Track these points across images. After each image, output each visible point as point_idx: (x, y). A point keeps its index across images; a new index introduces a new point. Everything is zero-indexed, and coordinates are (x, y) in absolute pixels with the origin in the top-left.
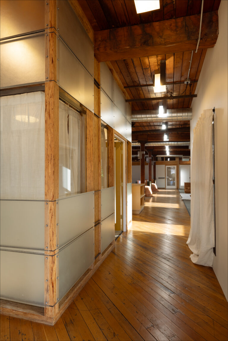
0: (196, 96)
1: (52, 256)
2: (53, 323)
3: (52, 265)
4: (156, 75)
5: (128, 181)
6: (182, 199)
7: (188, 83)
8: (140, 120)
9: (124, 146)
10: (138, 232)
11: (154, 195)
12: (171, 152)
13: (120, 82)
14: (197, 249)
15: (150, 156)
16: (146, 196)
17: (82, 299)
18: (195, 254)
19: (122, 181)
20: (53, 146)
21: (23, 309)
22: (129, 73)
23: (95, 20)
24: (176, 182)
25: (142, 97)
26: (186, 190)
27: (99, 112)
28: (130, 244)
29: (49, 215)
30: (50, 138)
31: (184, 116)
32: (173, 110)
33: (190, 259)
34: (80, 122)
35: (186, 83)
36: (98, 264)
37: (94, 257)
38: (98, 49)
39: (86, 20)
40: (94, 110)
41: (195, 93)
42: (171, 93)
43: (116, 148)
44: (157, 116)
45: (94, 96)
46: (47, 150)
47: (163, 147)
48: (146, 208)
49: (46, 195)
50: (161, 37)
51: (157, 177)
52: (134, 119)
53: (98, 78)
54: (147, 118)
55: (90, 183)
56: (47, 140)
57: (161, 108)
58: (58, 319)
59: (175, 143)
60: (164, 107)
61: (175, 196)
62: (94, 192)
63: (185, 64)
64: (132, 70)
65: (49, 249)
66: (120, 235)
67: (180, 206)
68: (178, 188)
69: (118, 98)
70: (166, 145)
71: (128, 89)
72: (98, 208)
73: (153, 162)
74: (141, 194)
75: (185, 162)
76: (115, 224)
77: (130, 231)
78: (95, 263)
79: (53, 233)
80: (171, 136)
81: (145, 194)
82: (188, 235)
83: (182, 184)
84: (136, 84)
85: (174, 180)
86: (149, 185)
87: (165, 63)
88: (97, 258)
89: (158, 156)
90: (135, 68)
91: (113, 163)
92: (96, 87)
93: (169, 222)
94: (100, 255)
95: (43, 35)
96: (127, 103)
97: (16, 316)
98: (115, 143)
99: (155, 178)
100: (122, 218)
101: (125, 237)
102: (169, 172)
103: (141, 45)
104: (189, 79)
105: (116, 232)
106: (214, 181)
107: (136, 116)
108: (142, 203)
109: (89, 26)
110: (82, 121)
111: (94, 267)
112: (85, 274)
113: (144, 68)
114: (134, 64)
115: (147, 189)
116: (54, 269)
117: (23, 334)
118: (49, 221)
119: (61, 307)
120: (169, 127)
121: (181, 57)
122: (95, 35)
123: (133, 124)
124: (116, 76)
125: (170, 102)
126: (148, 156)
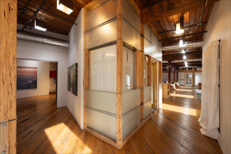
0: (206, 32)
1: (119, 118)
2: (120, 148)
3: (119, 122)
4: (177, 25)
5: (160, 82)
6: (197, 93)
7: (200, 25)
8: (167, 49)
9: (158, 64)
10: (166, 110)
11: (177, 90)
12: (189, 65)
13: (155, 32)
14: (206, 126)
15: (174, 68)
16: (171, 90)
17: (134, 140)
18: (204, 129)
19: (156, 83)
20: (120, 69)
21: (108, 138)
22: (161, 26)
23: (141, 5)
24: (192, 82)
25: (169, 37)
26: (199, 87)
27: (143, 49)
28: (161, 116)
29: (118, 100)
30: (119, 65)
31: (197, 44)
32: (189, 42)
33: (200, 132)
34: (133, 55)
35: (198, 25)
36: (142, 124)
37: (140, 120)
38: (143, 18)
39: (136, 6)
40: (141, 49)
41: (206, 30)
42: (188, 32)
43: (153, 66)
44: (178, 46)
45: (140, 42)
46: (117, 70)
47: (183, 63)
48: (172, 97)
49: (117, 91)
50: (180, 3)
51: (179, 79)
52: (164, 49)
53: (143, 33)
54: (172, 48)
55: (138, 84)
56: (117, 66)
57: (181, 42)
58: (122, 147)
59: (191, 60)
60: (183, 41)
61: (191, 91)
62: (140, 89)
63: (197, 14)
64: (162, 24)
65: (118, 115)
66: (155, 110)
67: (194, 97)
68: (193, 86)
69: (154, 40)
70: (185, 61)
71: (160, 34)
72: (142, 96)
73: (176, 71)
74: (168, 89)
75: (198, 70)
76: (152, 105)
77: (161, 109)
78: (141, 123)
79: (120, 108)
80: (188, 56)
81: (170, 89)
82: (200, 116)
83: (197, 83)
84: (165, 31)
85: (191, 80)
86: (173, 84)
87: (183, 16)
88: (142, 121)
89: (180, 67)
90: (164, 22)
91: (151, 74)
92: (142, 37)
93: (186, 106)
94: (143, 120)
95: (116, 19)
96: (160, 42)
97: (105, 141)
98: (152, 63)
99: (177, 80)
100: (156, 102)
101: (158, 112)
102: (187, 77)
103: (167, 11)
104: (201, 22)
105: (152, 109)
106: (219, 86)
107: (165, 48)
108: (168, 94)
109: (138, 8)
110: (134, 54)
111: (140, 125)
112: (135, 128)
113: (169, 22)
114: (163, 21)
115: (172, 86)
116: (120, 124)
117: (107, 150)
118: (118, 102)
119: (124, 142)
120: (187, 51)
121: (195, 11)
122: (141, 11)
123: (163, 52)
124: (153, 29)
125: (187, 37)
126: (173, 67)
